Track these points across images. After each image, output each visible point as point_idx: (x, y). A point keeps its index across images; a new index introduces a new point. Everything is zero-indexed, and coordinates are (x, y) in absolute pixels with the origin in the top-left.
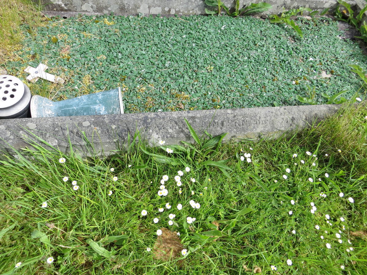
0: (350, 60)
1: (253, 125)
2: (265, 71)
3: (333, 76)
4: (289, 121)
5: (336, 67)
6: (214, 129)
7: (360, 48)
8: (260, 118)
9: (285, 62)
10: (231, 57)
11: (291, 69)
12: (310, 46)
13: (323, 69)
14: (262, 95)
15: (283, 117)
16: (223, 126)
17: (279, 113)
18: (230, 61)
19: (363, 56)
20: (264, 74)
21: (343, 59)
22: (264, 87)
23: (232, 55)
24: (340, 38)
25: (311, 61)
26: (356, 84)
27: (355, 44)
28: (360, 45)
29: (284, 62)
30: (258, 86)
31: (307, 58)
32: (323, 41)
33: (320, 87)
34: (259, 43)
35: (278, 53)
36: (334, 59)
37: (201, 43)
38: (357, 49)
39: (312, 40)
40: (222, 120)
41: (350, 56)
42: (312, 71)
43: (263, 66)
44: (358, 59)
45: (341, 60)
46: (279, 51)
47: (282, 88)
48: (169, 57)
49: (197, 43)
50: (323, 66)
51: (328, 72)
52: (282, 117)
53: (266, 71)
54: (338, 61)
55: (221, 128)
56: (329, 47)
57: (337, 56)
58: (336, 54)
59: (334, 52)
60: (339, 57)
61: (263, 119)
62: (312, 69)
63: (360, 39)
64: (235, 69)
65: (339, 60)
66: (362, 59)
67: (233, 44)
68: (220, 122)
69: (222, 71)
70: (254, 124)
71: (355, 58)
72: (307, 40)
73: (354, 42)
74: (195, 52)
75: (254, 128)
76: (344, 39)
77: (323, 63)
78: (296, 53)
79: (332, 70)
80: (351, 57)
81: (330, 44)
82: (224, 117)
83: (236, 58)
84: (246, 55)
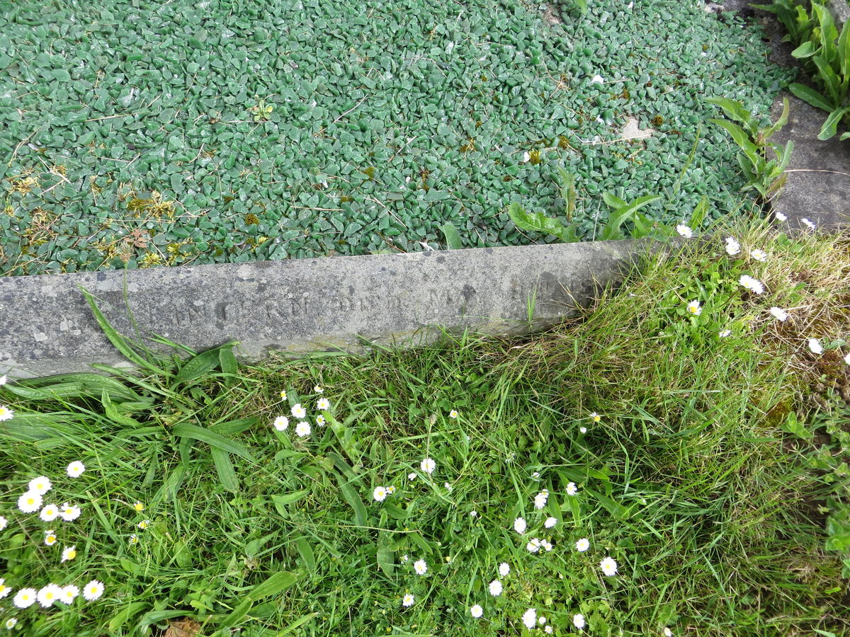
0: (724, 81)
1: (329, 313)
2: (439, 119)
3: (659, 134)
4: (454, 299)
5: (671, 106)
6: (194, 330)
7: (765, 40)
8: (352, 290)
9: (510, 88)
10: (340, 71)
11: (526, 112)
12: (603, 36)
13: (630, 112)
14: (412, 198)
15: (434, 286)
16: (225, 318)
17: (418, 275)
18: (332, 88)
19: (765, 70)
20: (436, 129)
21: (701, 77)
22: (424, 173)
23: (344, 67)
24: (708, 9)
25: (596, 87)
26: (725, 160)
27: (748, 28)
28: (764, 31)
29: (506, 90)
30: (408, 171)
31: (582, 77)
32: (650, 19)
33: (605, 171)
34: (439, 28)
35: (496, 59)
36: (671, 77)
37: (253, 26)
38: (752, 44)
39: (615, 15)
40: (220, 299)
41: (727, 67)
42: (594, 119)
43: (437, 105)
44: (750, 78)
45: (692, 81)
46: (500, 53)
47: (485, 175)
48: (140, 72)
49: (239, 28)
50: (632, 102)
51: (645, 122)
52: (429, 285)
53: (444, 119)
54: (685, 84)
55: (220, 326)
56: (666, 38)
57: (682, 70)
58: (680, 62)
59: (676, 56)
60: (688, 73)
61: (361, 293)
62: (595, 111)
63: (768, 14)
64: (344, 114)
65: (687, 81)
66: (761, 77)
67: (356, 30)
68: (213, 305)
69: (302, 119)
70: (333, 310)
71: (740, 76)
72: (599, 16)
73: (748, 23)
74: (224, 58)
75: (334, 321)
76: (719, 11)
77: (633, 93)
78: (554, 58)
79: (659, 115)
80: (728, 71)
81: (670, 30)
82: (224, 292)
83: (353, 77)
84: (388, 67)
